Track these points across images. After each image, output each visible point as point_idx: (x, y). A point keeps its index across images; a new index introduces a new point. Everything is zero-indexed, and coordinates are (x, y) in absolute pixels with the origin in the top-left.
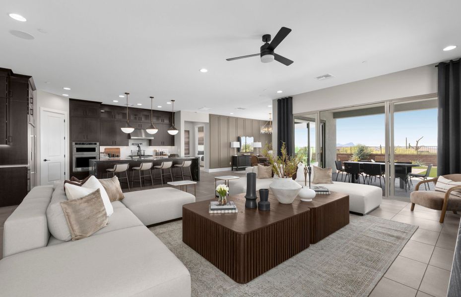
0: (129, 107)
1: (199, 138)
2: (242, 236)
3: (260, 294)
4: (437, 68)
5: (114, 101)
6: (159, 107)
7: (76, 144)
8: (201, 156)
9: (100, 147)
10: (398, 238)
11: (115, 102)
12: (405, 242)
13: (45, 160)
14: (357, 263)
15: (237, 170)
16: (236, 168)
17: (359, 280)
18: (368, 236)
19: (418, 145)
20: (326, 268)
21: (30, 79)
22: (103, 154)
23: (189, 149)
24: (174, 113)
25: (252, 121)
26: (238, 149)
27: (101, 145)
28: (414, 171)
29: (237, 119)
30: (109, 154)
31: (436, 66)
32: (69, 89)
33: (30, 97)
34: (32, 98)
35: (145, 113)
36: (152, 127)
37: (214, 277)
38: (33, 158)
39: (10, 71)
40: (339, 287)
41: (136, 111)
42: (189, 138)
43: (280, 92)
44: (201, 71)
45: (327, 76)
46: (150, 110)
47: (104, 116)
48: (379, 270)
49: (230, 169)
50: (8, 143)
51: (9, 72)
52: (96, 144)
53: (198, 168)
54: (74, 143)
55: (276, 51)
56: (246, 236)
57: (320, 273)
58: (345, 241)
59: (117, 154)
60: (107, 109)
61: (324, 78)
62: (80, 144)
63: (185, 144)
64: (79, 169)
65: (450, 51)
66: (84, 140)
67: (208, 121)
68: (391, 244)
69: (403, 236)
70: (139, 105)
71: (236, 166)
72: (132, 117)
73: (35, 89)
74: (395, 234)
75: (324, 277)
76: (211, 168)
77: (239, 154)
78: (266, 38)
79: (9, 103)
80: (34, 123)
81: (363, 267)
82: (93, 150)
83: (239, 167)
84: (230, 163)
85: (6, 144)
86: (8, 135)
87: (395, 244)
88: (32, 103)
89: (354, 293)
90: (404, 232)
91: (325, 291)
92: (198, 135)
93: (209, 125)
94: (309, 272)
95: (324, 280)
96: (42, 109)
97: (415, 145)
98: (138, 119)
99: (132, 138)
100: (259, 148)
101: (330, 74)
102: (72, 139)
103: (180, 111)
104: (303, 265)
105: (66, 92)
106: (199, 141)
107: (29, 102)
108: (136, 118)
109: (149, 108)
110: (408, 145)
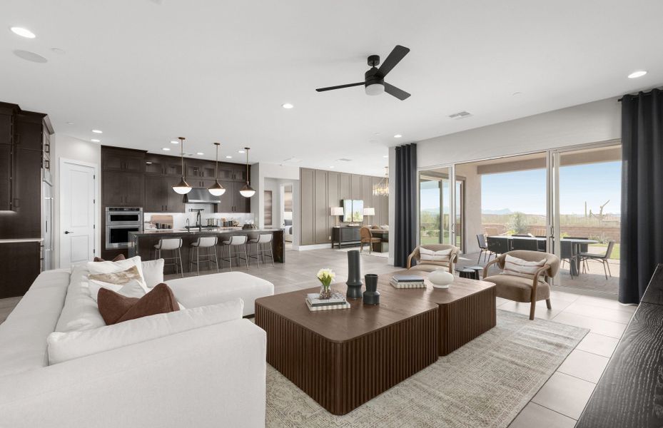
0: (184, 158)
1: (286, 202)
2: (339, 345)
3: (353, 424)
4: (621, 102)
5: (165, 149)
6: (229, 158)
7: (111, 210)
8: (288, 228)
9: (145, 214)
10: (559, 346)
11: (166, 151)
12: (568, 351)
13: (67, 233)
14: (495, 382)
15: (339, 247)
16: (338, 244)
17: (496, 405)
18: (515, 344)
19: (603, 214)
20: (449, 388)
21: (45, 118)
22: (148, 225)
23: (271, 218)
24: (250, 166)
25: (361, 177)
26: (341, 218)
27: (146, 211)
28: (592, 250)
29: (339, 175)
30: (157, 225)
31: (619, 100)
32: (101, 132)
33: (44, 143)
34: (49, 146)
35: (210, 166)
36: (216, 186)
37: (290, 399)
38: (49, 230)
39: (17, 106)
40: (467, 415)
41: (196, 163)
42: (271, 201)
43: (398, 136)
44: (284, 106)
45: (464, 114)
46: (215, 162)
47: (150, 170)
48: (526, 392)
49: (329, 245)
50: (13, 208)
51: (14, 109)
52: (138, 210)
53: (282, 245)
54: (107, 209)
55: (387, 79)
56: (344, 346)
57: (442, 395)
58: (482, 350)
59: (168, 224)
60: (155, 161)
61: (460, 116)
62: (116, 210)
63: (266, 210)
64: (116, 245)
65: (638, 78)
66: (121, 204)
67: (298, 178)
68: (547, 355)
69: (567, 343)
70: (200, 155)
71: (338, 241)
72: (190, 172)
73: (53, 133)
74: (555, 340)
75: (445, 401)
76: (301, 244)
77: (343, 225)
78: (373, 59)
79: (15, 153)
80: (51, 180)
81: (504, 387)
82: (135, 218)
83: (342, 244)
84: (330, 238)
85: (11, 210)
86: (13, 197)
87: (552, 355)
88: (48, 152)
89: (487, 424)
90: (568, 338)
91: (446, 420)
92: (285, 198)
93: (299, 184)
94: (427, 394)
95: (445, 405)
96: (63, 160)
97: (599, 213)
98: (198, 175)
99: (190, 201)
100: (371, 216)
101: (468, 112)
102: (104, 203)
103: (258, 163)
104: (419, 383)
105: (97, 136)
106: (285, 205)
107: (44, 151)
108: (195, 174)
109: (213, 159)
110: (588, 213)
